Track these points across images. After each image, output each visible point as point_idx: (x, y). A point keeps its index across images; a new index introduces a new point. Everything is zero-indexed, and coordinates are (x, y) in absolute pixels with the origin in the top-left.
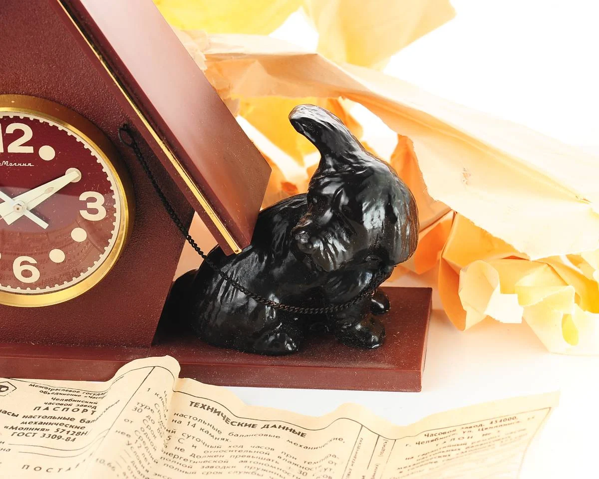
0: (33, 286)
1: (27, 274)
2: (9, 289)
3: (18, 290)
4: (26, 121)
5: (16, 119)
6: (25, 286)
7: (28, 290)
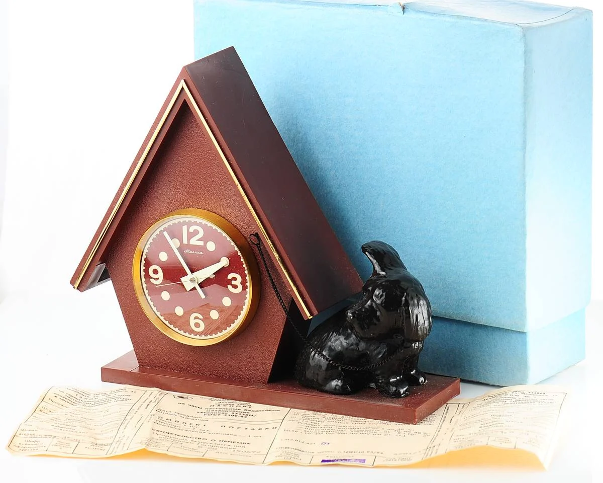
0: (200, 334)
1: (197, 325)
2: (187, 334)
3: (192, 336)
4: (200, 225)
5: (195, 223)
6: (196, 333)
7: (198, 337)
